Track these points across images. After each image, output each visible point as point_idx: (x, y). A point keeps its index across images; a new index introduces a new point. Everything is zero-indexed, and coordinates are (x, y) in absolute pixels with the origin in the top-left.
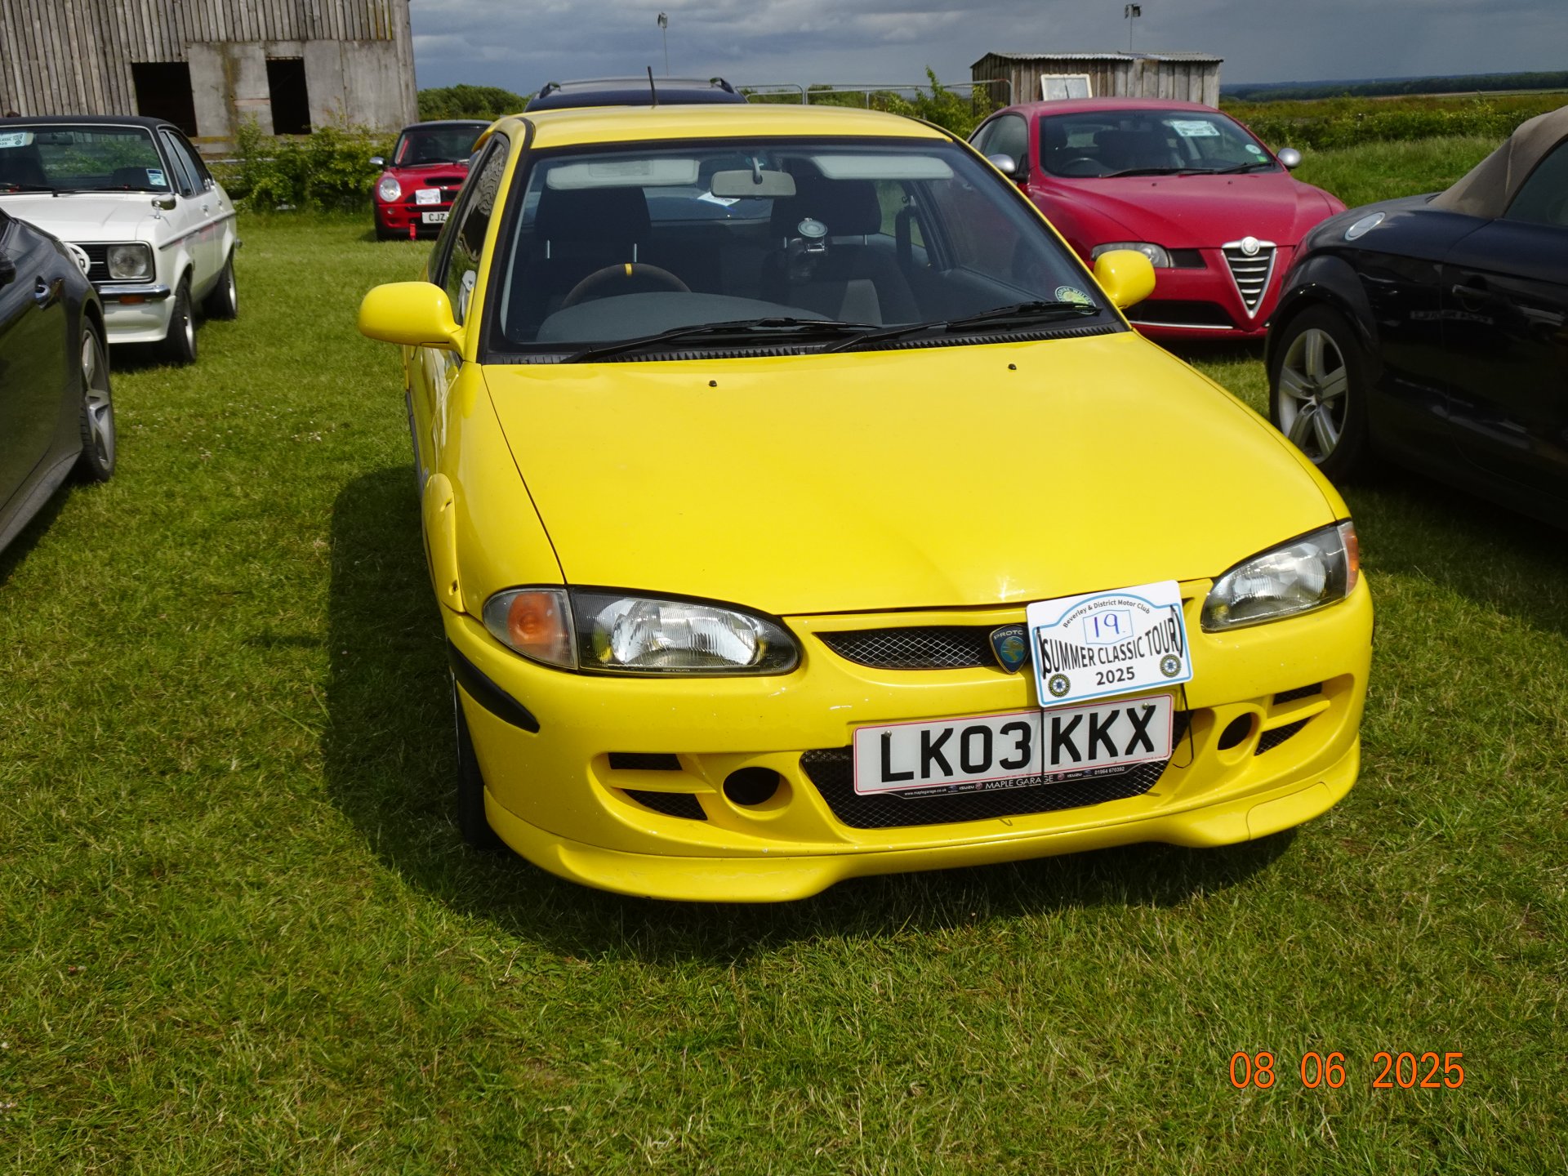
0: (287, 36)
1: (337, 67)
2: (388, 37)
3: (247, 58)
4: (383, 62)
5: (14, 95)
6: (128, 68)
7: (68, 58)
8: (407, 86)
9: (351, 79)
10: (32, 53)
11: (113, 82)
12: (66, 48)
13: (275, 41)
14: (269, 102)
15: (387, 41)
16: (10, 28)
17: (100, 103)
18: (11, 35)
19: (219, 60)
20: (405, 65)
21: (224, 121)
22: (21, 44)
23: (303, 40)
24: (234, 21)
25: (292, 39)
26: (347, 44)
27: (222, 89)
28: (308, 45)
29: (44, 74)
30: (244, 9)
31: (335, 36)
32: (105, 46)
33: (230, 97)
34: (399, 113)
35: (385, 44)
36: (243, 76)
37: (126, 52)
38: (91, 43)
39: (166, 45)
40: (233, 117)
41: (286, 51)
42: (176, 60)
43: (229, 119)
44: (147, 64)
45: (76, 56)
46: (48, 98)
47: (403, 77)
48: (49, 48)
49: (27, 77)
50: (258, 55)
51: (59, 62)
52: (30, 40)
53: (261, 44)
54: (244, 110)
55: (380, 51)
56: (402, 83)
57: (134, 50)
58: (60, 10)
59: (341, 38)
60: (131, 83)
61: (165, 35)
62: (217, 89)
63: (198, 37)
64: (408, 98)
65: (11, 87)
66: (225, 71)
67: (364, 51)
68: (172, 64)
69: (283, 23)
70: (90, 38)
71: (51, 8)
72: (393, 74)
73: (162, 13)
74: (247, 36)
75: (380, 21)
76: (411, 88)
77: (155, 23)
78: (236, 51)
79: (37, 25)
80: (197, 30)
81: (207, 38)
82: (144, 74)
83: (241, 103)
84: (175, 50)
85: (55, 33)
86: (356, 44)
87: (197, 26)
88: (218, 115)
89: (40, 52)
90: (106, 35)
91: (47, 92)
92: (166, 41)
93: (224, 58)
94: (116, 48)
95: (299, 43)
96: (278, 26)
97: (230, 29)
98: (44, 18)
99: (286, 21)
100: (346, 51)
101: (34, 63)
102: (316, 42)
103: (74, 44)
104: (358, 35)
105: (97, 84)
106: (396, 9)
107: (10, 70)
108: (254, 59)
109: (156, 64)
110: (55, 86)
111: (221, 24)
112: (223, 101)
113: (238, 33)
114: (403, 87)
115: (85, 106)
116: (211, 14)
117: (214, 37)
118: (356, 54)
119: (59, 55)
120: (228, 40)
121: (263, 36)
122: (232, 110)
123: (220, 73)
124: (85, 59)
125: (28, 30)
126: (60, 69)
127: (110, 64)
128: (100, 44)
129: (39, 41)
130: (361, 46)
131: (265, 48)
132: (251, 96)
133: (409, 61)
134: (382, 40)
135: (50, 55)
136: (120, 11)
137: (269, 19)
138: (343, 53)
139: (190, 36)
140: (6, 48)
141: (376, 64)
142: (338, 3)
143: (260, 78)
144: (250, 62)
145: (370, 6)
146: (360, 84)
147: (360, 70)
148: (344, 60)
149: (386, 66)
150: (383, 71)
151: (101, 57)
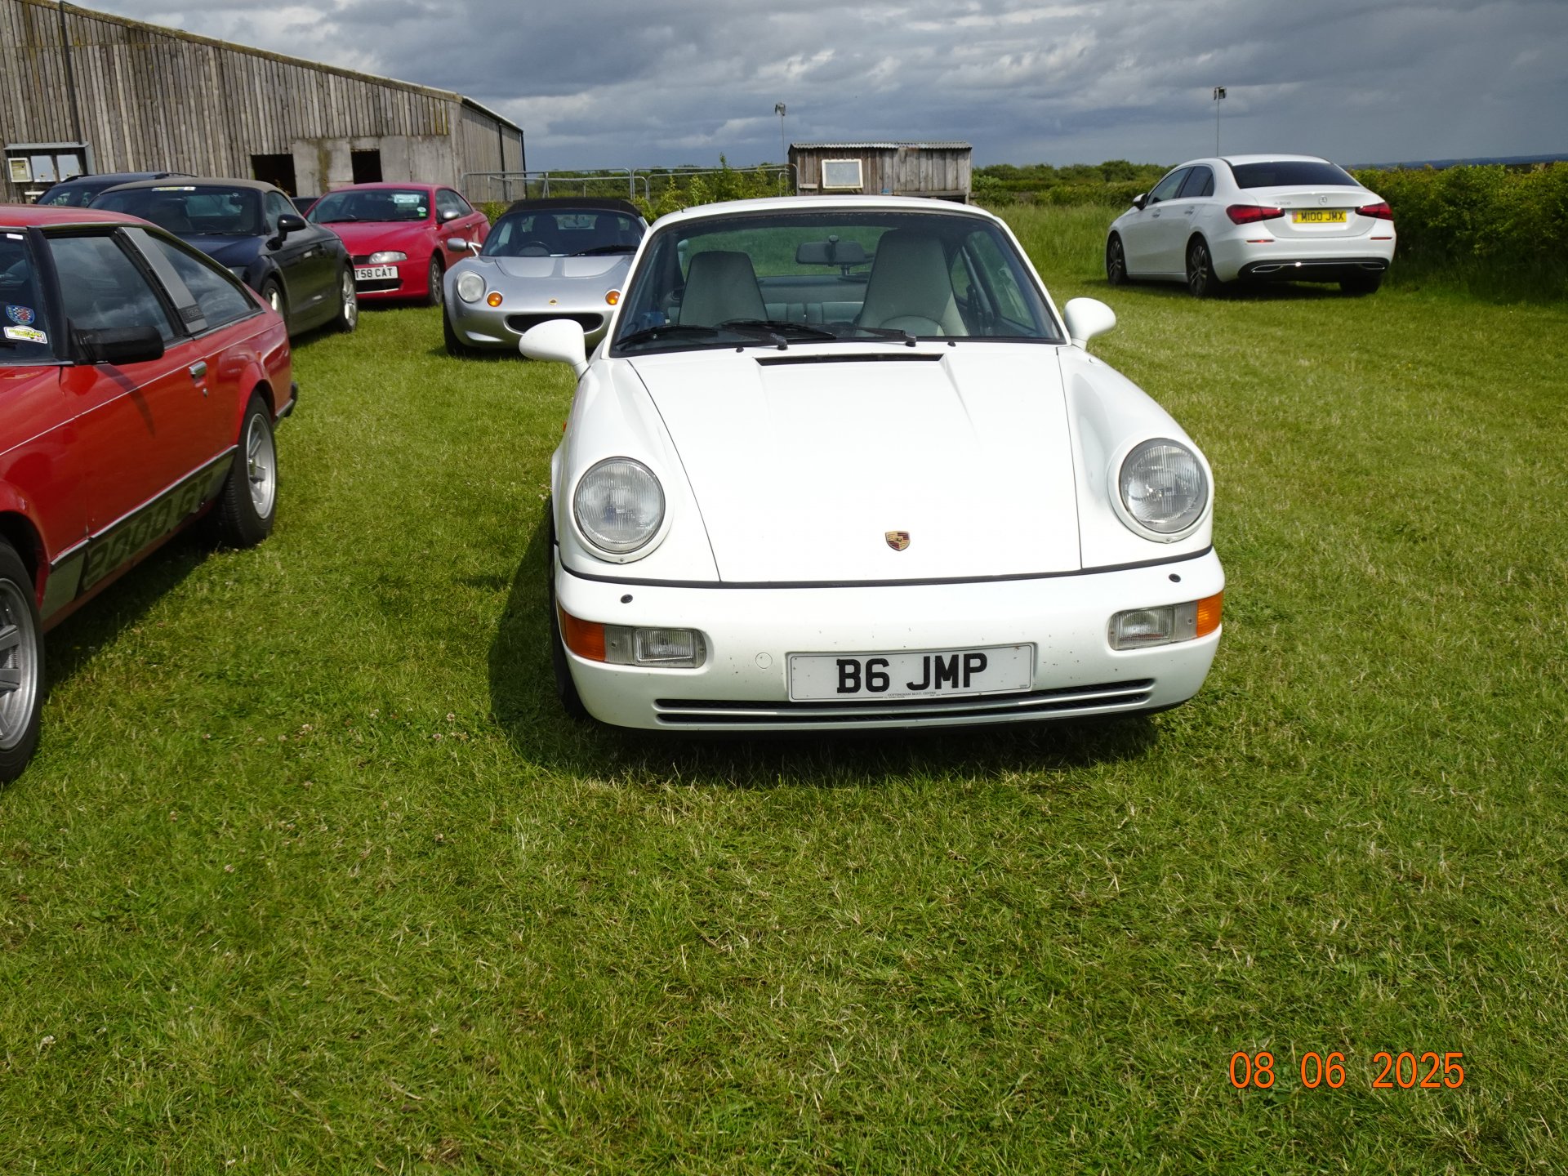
0: (368, 134)
1: (405, 156)
2: (444, 132)
3: (337, 150)
4: (440, 152)
6: (249, 159)
7: (205, 152)
8: (459, 171)
10: (179, 150)
11: (237, 170)
12: (204, 144)
13: (358, 137)
15: (444, 136)
16: (164, 131)
18: (164, 135)
19: (316, 152)
20: (458, 152)
22: (172, 143)
23: (379, 136)
24: (327, 123)
25: (371, 136)
26: (413, 139)
27: (317, 175)
28: (383, 139)
30: (335, 113)
31: (404, 133)
32: (232, 141)
33: (324, 180)
35: (442, 137)
36: (333, 164)
37: (247, 147)
38: (222, 141)
39: (277, 142)
41: (366, 145)
42: (284, 153)
44: (263, 156)
45: (211, 150)
48: (191, 145)
50: (345, 148)
51: (198, 155)
52: (178, 139)
53: (348, 139)
54: (334, 189)
55: (438, 144)
57: (253, 146)
58: (200, 117)
59: (409, 134)
60: (250, 166)
61: (276, 133)
62: (315, 173)
63: (300, 135)
66: (320, 160)
67: (426, 144)
68: (281, 156)
69: (365, 122)
70: (221, 137)
71: (194, 115)
72: (448, 161)
73: (274, 118)
74: (337, 134)
75: (439, 120)
77: (269, 125)
78: (329, 145)
79: (183, 128)
80: (300, 130)
81: (307, 136)
82: (260, 162)
83: (331, 184)
84: (283, 146)
85: (196, 133)
86: (420, 138)
87: (299, 126)
89: (185, 148)
90: (233, 134)
92: (276, 138)
93: (319, 151)
94: (240, 144)
95: (376, 139)
96: (361, 125)
97: (325, 129)
98: (188, 123)
99: (367, 122)
100: (412, 143)
101: (180, 156)
102: (389, 137)
103: (210, 142)
104: (421, 132)
105: (225, 171)
106: (452, 111)
107: (163, 162)
108: (342, 150)
109: (269, 156)
110: (195, 173)
111: (318, 125)
112: (317, 184)
113: (331, 131)
116: (310, 117)
117: (312, 134)
118: (420, 146)
119: (198, 150)
120: (323, 136)
121: (349, 134)
122: (325, 189)
123: (317, 162)
124: (217, 152)
125: (177, 132)
126: (199, 161)
127: (236, 156)
128: (228, 141)
129: (184, 140)
130: (424, 139)
131: (350, 142)
132: (339, 179)
133: (461, 150)
134: (440, 135)
135: (192, 150)
136: (243, 116)
137: (354, 120)
138: (410, 145)
139: (294, 135)
140: (160, 146)
141: (435, 154)
142: (407, 107)
143: (346, 166)
144: (339, 153)
145: (431, 109)
146: (422, 169)
147: (422, 159)
148: (411, 151)
149: (443, 155)
150: (441, 158)
151: (229, 151)
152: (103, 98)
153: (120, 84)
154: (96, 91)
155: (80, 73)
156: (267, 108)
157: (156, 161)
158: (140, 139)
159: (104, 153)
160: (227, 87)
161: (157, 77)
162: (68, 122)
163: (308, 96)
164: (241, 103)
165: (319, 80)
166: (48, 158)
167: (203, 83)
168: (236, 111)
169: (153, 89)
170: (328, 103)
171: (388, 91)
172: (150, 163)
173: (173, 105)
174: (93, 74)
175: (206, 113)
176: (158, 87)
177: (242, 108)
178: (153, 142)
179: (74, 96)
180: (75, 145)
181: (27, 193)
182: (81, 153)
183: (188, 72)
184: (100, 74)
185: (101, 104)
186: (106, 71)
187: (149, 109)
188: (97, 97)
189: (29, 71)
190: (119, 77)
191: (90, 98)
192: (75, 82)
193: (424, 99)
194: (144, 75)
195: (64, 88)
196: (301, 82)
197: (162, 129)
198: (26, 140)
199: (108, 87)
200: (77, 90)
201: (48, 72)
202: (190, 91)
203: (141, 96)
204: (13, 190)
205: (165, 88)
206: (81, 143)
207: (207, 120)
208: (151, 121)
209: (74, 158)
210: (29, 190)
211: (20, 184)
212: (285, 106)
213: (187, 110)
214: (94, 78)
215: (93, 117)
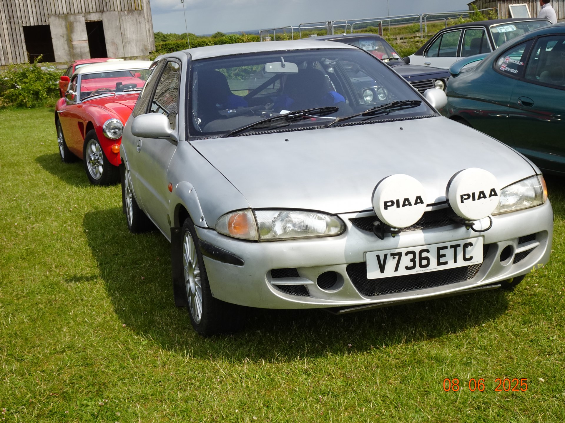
0: (95, 10)
1: (118, 24)
2: (140, 9)
3: (76, 21)
4: (138, 20)
6: (21, 29)
8: (149, 31)
9: (124, 29)
11: (15, 36)
13: (89, 13)
14: (87, 42)
15: (140, 11)
17: (8, 46)
19: (64, 23)
20: (148, 21)
21: (67, 52)
24: (70, 5)
25: (97, 12)
26: (122, 13)
27: (65, 37)
28: (104, 14)
31: (116, 9)
32: (11, 17)
33: (69, 40)
34: (146, 44)
35: (139, 11)
36: (75, 30)
37: (20, 21)
38: (4, 17)
39: (39, 17)
40: (71, 50)
41: (94, 17)
42: (44, 24)
43: (70, 51)
44: (31, 27)
47: (148, 27)
50: (82, 20)
53: (83, 15)
54: (76, 46)
55: (137, 16)
56: (147, 30)
57: (24, 20)
59: (119, 10)
60: (23, 36)
61: (38, 12)
62: (63, 37)
63: (54, 12)
64: (150, 36)
66: (67, 28)
67: (130, 16)
68: (42, 26)
69: (93, 5)
70: (3, 15)
72: (143, 25)
73: (36, 2)
74: (76, 11)
75: (136, 2)
76: (151, 32)
77: (34, 7)
78: (72, 18)
80: (53, 10)
81: (58, 13)
82: (29, 31)
83: (74, 43)
84: (43, 20)
86: (126, 12)
87: (53, 7)
88: (64, 49)
90: (11, 14)
92: (39, 15)
93: (66, 22)
94: (15, 19)
95: (100, 13)
96: (90, 6)
97: (68, 8)
99: (94, 3)
100: (121, 16)
102: (108, 12)
104: (127, 8)
105: (7, 37)
108: (80, 22)
109: (34, 26)
111: (64, 6)
112: (66, 42)
113: (72, 10)
114: (148, 32)
116: (59, 1)
117: (61, 12)
118: (126, 17)
120: (68, 13)
121: (84, 11)
122: (71, 46)
123: (65, 29)
127: (13, 27)
128: (8, 18)
130: (128, 13)
131: (85, 16)
132: (79, 39)
133: (150, 19)
134: (137, 10)
137: (86, 3)
138: (120, 17)
139: (50, 12)
141: (135, 21)
143: (83, 31)
144: (78, 23)
146: (128, 31)
147: (128, 25)
148: (121, 20)
149: (140, 22)
150: (139, 24)
151: (9, 24)
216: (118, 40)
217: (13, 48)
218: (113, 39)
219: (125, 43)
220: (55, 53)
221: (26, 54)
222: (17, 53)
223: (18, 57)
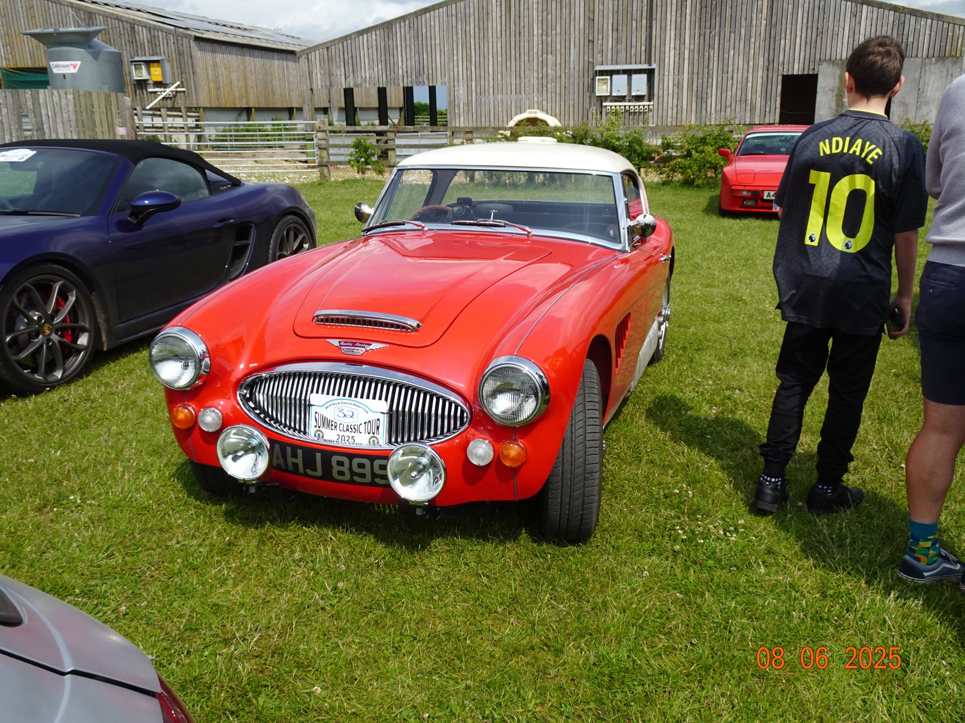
1: (917, 76)
2: (958, 55)
4: (950, 72)
5: (710, 95)
6: (780, 78)
7: (745, 72)
9: (925, 83)
10: (725, 70)
11: (769, 87)
12: (746, 66)
15: (957, 58)
16: (716, 55)
17: (759, 100)
18: (716, 59)
19: (838, 72)
21: (833, 111)
22: (720, 64)
26: (927, 61)
27: (836, 91)
29: (730, 82)
31: (920, 55)
32: (770, 63)
33: (840, 96)
35: (954, 59)
37: (781, 68)
38: (761, 63)
39: (807, 64)
42: (811, 73)
43: (837, 110)
44: (793, 77)
45: (751, 71)
46: (729, 97)
48: (736, 67)
49: (720, 84)
51: (740, 74)
52: (726, 62)
55: (950, 65)
57: (786, 67)
58: (747, 43)
59: (924, 56)
60: (780, 87)
61: (807, 57)
62: (833, 91)
63: (828, 57)
65: (709, 90)
67: (939, 65)
68: (808, 75)
70: (761, 60)
71: (742, 42)
73: (808, 43)
75: (955, 44)
77: (803, 49)
79: (732, 53)
80: (828, 54)
81: (833, 58)
82: (789, 81)
84: (811, 67)
85: (741, 57)
86: (934, 60)
87: (829, 50)
88: (830, 108)
89: (730, 69)
90: (771, 58)
91: (729, 93)
92: (807, 61)
94: (775, 65)
98: (736, 49)
100: (926, 65)
101: (725, 76)
103: (751, 63)
104: (936, 54)
105: (759, 88)
107: (710, 80)
109: (798, 76)
110: (734, 89)
111: (845, 49)
112: (835, 99)
115: (749, 102)
116: (840, 43)
117: (838, 57)
118: (932, 67)
119: (740, 71)
122: (840, 104)
123: (837, 80)
124: (755, 73)
125: (726, 55)
126: (739, 79)
127: (770, 75)
128: (766, 63)
129: (731, 62)
130: (937, 61)
134: (953, 57)
135: (735, 71)
136: (783, 42)
138: (923, 65)
139: (823, 57)
140: (711, 67)
141: (945, 73)
142: (928, 32)
145: (950, 34)
146: (930, 87)
147: (932, 77)
148: (923, 71)
149: (952, 75)
150: (949, 78)
151: (765, 71)
152: (673, 29)
153: (688, 17)
154: (668, 23)
155: (659, 9)
156: (804, 35)
157: (705, 80)
158: (696, 62)
159: (666, 73)
160: (774, 18)
161: (718, 11)
162: (643, 48)
163: (842, 24)
164: (783, 32)
165: (854, 10)
166: (625, 77)
167: (754, 16)
168: (778, 38)
169: (713, 21)
170: (857, 30)
171: (913, 19)
172: (700, 81)
173: (727, 34)
174: (669, 9)
175: (753, 40)
176: (718, 19)
177: (783, 35)
178: (706, 64)
179: (651, 27)
180: (646, 66)
181: (604, 104)
182: (650, 73)
183: (744, 6)
184: (674, 9)
185: (671, 34)
186: (679, 7)
187: (707, 37)
188: (668, 28)
189: (621, 8)
190: (688, 12)
191: (663, 29)
192: (654, 16)
193: (946, 25)
194: (709, 9)
195: (644, 22)
196: (837, 13)
197: (715, 54)
198: (609, 62)
199: (679, 19)
200: (654, 22)
201: (635, 8)
202: (743, 21)
203: (703, 26)
204: (594, 100)
205: (723, 19)
206: (650, 65)
207: (752, 46)
208: (707, 48)
209: (644, 77)
210: (606, 101)
211: (601, 97)
212: (820, 33)
213: (737, 38)
214: (669, 13)
215: (663, 44)
216: (911, 100)
217: (763, 103)
218: (904, 97)
219: (921, 104)
220: (816, 112)
221: (778, 111)
222: (768, 110)
223: (767, 114)
